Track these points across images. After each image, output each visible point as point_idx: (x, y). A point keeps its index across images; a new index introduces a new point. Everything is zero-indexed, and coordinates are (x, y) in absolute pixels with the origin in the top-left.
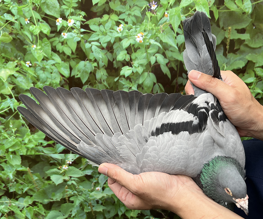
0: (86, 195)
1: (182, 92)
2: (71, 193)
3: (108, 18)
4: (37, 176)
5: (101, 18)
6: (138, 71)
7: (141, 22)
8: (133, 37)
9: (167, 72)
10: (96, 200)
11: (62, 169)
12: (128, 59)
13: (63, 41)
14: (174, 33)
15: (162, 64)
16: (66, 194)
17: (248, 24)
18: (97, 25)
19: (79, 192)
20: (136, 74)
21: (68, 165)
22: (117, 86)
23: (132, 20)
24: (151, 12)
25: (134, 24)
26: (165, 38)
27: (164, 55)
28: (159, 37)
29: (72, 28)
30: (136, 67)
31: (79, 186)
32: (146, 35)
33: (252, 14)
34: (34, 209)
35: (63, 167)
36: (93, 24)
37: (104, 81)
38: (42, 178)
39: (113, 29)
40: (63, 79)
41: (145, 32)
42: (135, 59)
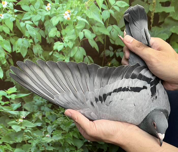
0: (39, 139)
1: (109, 63)
2: (28, 138)
4: (2, 126)
6: (69, 46)
8: (61, 15)
9: (95, 45)
10: (47, 143)
11: (19, 122)
12: (59, 35)
13: (1, 21)
14: (99, 9)
15: (90, 39)
16: (25, 138)
18: (28, 5)
19: (34, 137)
20: (67, 48)
21: (23, 119)
22: (52, 59)
25: (60, 2)
26: (91, 14)
27: (91, 30)
28: (85, 14)
29: (6, 9)
30: (66, 42)
31: (33, 133)
32: (73, 13)
34: (4, 147)
35: (19, 120)
36: (24, 5)
37: (40, 55)
38: (5, 127)
39: (42, 8)
40: (7, 54)
41: (71, 9)
42: (65, 35)
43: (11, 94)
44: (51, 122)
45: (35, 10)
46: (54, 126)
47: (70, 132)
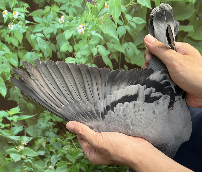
2: (28, 170)
3: (50, 9)
5: (43, 10)
6: (81, 62)
7: (82, 13)
8: (75, 28)
9: (109, 63)
11: (19, 149)
12: (71, 50)
13: (10, 32)
14: (114, 24)
15: (104, 56)
16: (24, 170)
17: (192, 14)
18: (40, 16)
19: (35, 169)
21: (24, 146)
23: (73, 11)
24: (91, 3)
25: (75, 15)
26: (106, 29)
27: (105, 46)
28: (100, 29)
30: (78, 58)
31: (34, 164)
32: (87, 27)
33: (196, 4)
35: (19, 147)
36: (36, 15)
38: (3, 155)
39: (55, 21)
41: (85, 23)
42: (78, 50)
43: (13, 115)
44: (56, 151)
45: (47, 22)
46: (58, 156)
47: (77, 164)
